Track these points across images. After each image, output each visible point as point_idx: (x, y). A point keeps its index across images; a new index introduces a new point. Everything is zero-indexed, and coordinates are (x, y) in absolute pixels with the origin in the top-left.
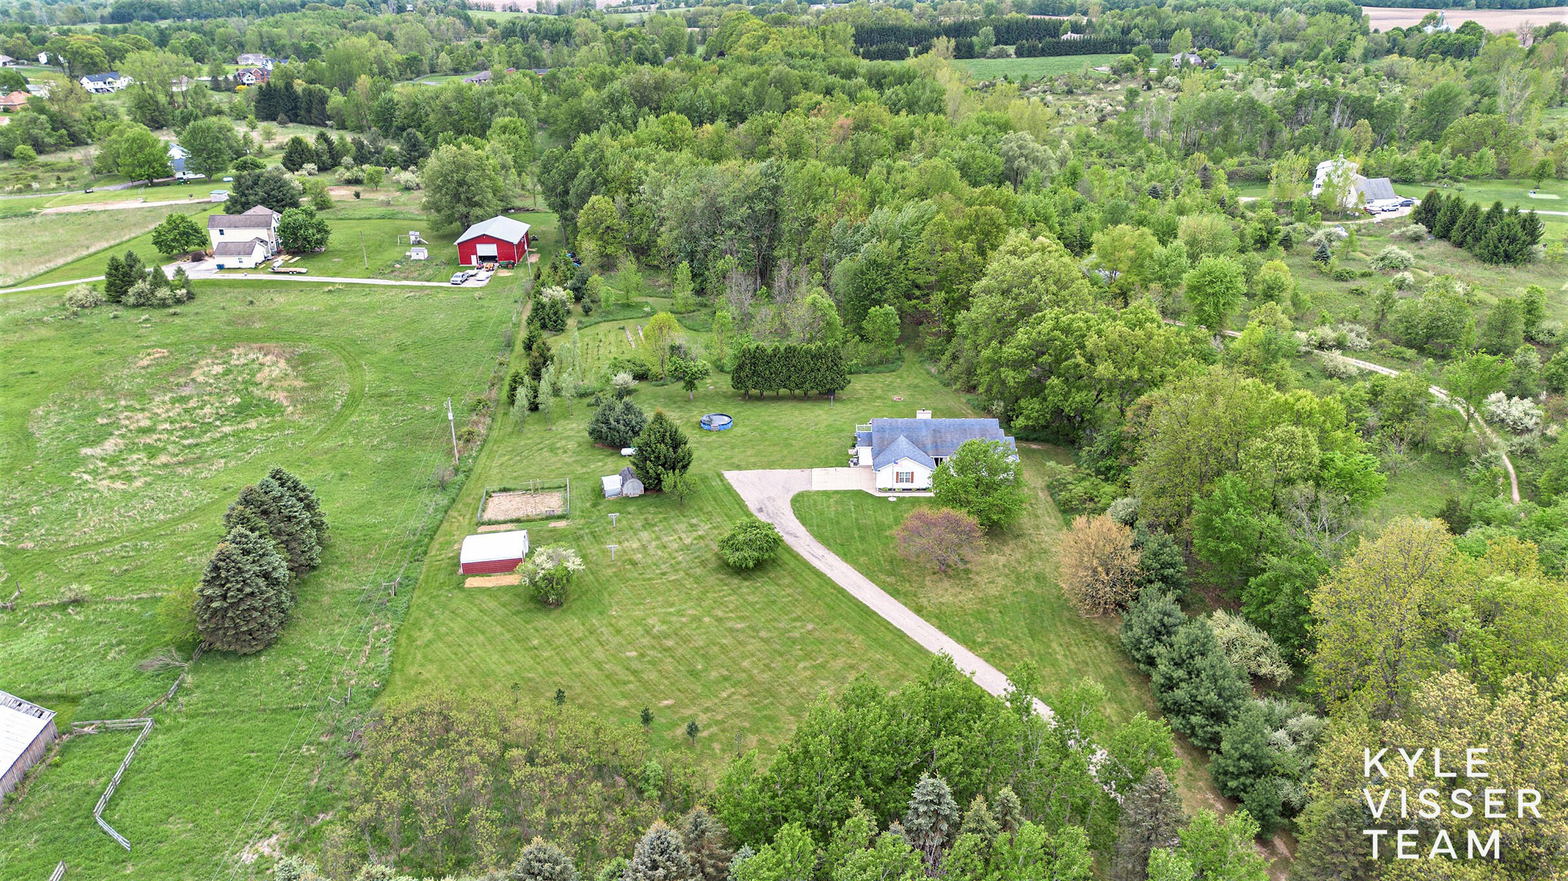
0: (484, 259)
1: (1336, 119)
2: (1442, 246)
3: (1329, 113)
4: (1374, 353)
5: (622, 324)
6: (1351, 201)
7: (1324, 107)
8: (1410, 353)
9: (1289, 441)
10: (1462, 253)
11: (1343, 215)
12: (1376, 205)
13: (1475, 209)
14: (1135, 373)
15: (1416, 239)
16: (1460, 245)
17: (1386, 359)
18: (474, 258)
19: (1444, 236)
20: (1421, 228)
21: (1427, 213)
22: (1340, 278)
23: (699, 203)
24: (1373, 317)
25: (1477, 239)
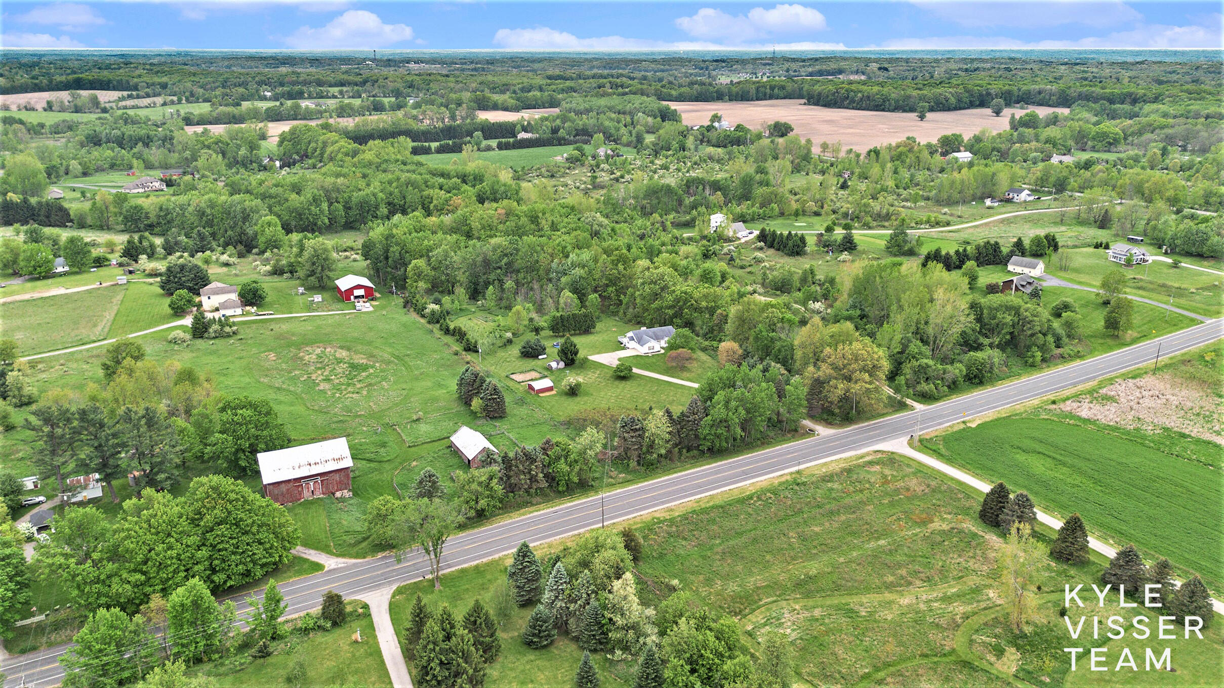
0: (356, 297)
1: (707, 192)
2: (771, 251)
3: (704, 190)
4: (765, 294)
5: (470, 316)
6: (731, 234)
7: (701, 187)
8: (778, 293)
9: (773, 313)
10: (780, 253)
11: (729, 240)
12: (739, 235)
13: (781, 234)
14: (713, 304)
15: (761, 249)
16: (778, 250)
17: (771, 296)
18: (352, 297)
19: (771, 246)
20: (762, 244)
21: (762, 237)
22: (742, 267)
23: (480, 259)
24: (761, 281)
25: (785, 247)
